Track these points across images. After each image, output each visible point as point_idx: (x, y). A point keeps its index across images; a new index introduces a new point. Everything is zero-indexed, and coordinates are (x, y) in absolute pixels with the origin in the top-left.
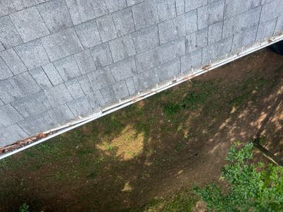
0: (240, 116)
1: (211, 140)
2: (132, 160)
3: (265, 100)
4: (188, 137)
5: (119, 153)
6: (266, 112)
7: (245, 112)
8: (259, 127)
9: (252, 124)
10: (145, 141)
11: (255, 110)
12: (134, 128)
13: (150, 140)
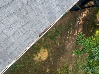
0: (71, 33)
2: (46, 59)
3: (75, 26)
4: (60, 45)
5: (41, 59)
6: (77, 30)
7: (72, 31)
8: (77, 35)
13: (49, 50)
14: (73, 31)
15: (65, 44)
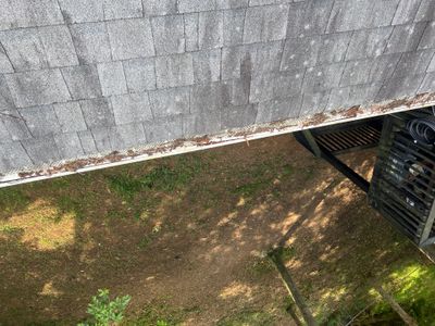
0: (254, 212)
1: (204, 239)
3: (296, 196)
4: (161, 230)
6: (296, 213)
7: (262, 207)
8: (285, 232)
10: (78, 228)
11: (279, 207)
12: (53, 204)
13: (87, 226)
14: (271, 209)
15: (197, 239)
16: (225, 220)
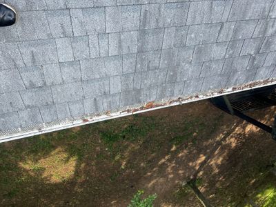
0: (180, 155)
1: (149, 174)
2: (60, 184)
3: (205, 143)
4: (125, 168)
5: (45, 175)
6: (204, 155)
7: (185, 151)
8: (197, 168)
9: (191, 164)
10: (77, 166)
11: (195, 151)
12: (66, 151)
13: (83, 165)
14: (190, 153)
15: (145, 174)
16: (163, 160)
